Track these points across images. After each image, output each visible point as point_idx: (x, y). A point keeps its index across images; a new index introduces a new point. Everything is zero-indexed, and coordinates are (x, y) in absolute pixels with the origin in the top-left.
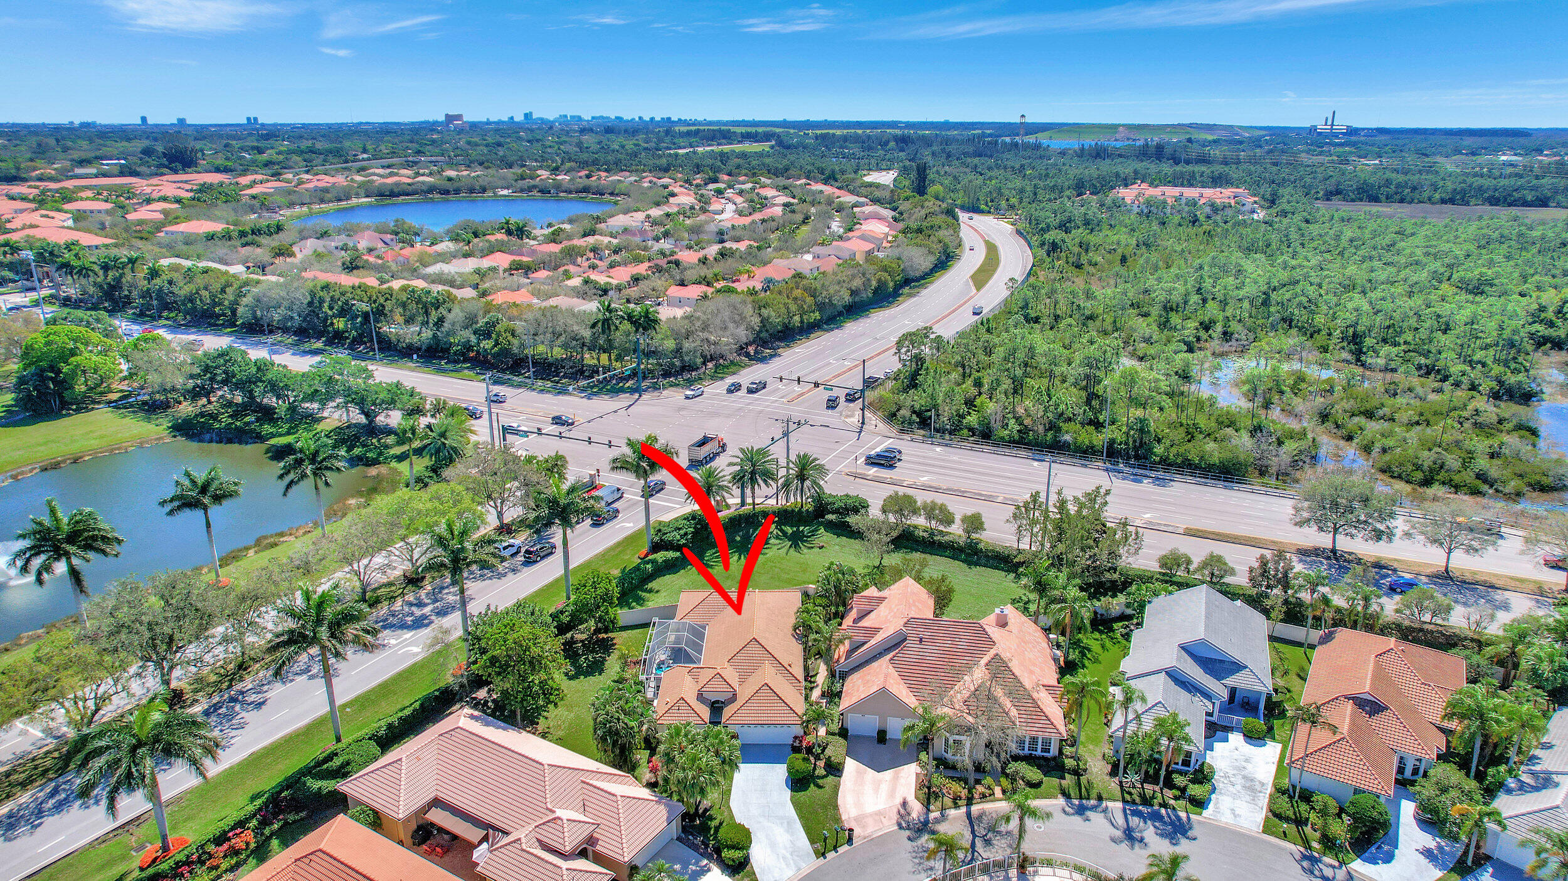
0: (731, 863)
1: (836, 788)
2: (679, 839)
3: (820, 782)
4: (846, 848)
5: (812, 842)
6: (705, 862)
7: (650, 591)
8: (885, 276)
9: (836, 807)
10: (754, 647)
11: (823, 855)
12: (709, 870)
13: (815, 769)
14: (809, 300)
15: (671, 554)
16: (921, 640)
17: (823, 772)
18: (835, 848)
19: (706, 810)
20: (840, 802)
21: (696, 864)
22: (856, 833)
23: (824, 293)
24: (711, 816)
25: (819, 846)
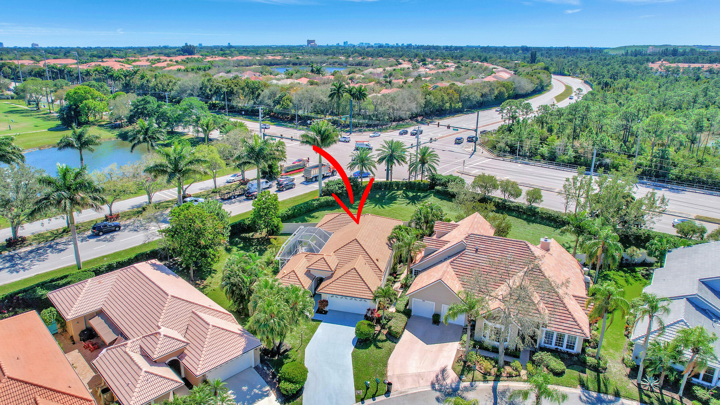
0: (285, 393)
1: (391, 351)
2: (256, 368)
3: (380, 344)
4: (383, 398)
5: (357, 388)
6: (268, 388)
7: (313, 217)
8: (504, 89)
9: (385, 365)
10: (355, 245)
11: (362, 400)
12: (267, 395)
13: (378, 334)
14: (456, 96)
15: (331, 198)
16: (477, 250)
17: (384, 338)
18: (373, 397)
19: (286, 351)
20: (390, 361)
21: (260, 389)
22: (394, 387)
23: (466, 94)
24: (287, 355)
25: (362, 393)
